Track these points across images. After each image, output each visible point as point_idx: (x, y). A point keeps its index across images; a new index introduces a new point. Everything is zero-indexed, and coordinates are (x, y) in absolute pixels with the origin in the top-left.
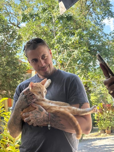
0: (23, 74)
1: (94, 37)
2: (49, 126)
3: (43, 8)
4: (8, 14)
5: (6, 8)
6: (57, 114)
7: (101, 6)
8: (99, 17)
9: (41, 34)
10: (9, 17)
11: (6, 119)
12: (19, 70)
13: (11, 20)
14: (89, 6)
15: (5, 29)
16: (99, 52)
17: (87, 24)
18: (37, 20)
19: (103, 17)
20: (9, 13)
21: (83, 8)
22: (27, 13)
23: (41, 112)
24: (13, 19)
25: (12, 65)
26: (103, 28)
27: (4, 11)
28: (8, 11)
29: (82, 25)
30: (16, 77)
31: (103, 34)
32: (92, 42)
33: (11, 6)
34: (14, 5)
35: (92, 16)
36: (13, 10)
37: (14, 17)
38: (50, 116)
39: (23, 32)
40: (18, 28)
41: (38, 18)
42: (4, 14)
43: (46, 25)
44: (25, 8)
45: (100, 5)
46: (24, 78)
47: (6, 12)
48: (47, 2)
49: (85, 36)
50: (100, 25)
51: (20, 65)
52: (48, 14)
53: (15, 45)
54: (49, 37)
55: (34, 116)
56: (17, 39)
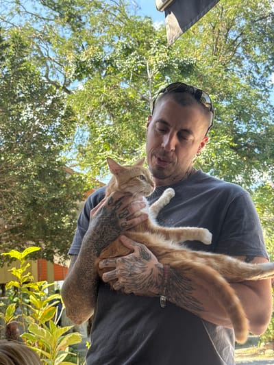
0: (76, 201)
1: (247, 114)
2: (163, 298)
3: (123, 47)
4: (42, 60)
5: (38, 46)
6: (186, 272)
7: (265, 41)
8: (259, 67)
9: (120, 106)
10: (45, 68)
11: (34, 299)
12: (67, 191)
13: (50, 74)
14: (233, 43)
15: (36, 93)
16: (259, 150)
17: (230, 83)
18: (110, 74)
19: (268, 66)
20: (45, 58)
21: (221, 45)
22: (86, 59)
23: (144, 261)
24: (53, 73)
25: (49, 177)
26: (270, 93)
27: (35, 55)
28: (43, 53)
29: (219, 85)
30: (59, 206)
31: (269, 107)
32: (243, 127)
33: (50, 43)
34: (58, 40)
35: (242, 65)
36: (54, 51)
37: (57, 69)
38: (166, 275)
39: (78, 103)
40: (65, 93)
41: (111, 70)
42: (34, 60)
43: (132, 85)
44: (83, 47)
45: (261, 40)
46: (77, 209)
47: (39, 56)
48: (134, 32)
49: (224, 112)
50: (261, 87)
51: (70, 179)
52: (137, 60)
53: (58, 130)
54: (138, 114)
55: (127, 270)
56: (63, 117)
